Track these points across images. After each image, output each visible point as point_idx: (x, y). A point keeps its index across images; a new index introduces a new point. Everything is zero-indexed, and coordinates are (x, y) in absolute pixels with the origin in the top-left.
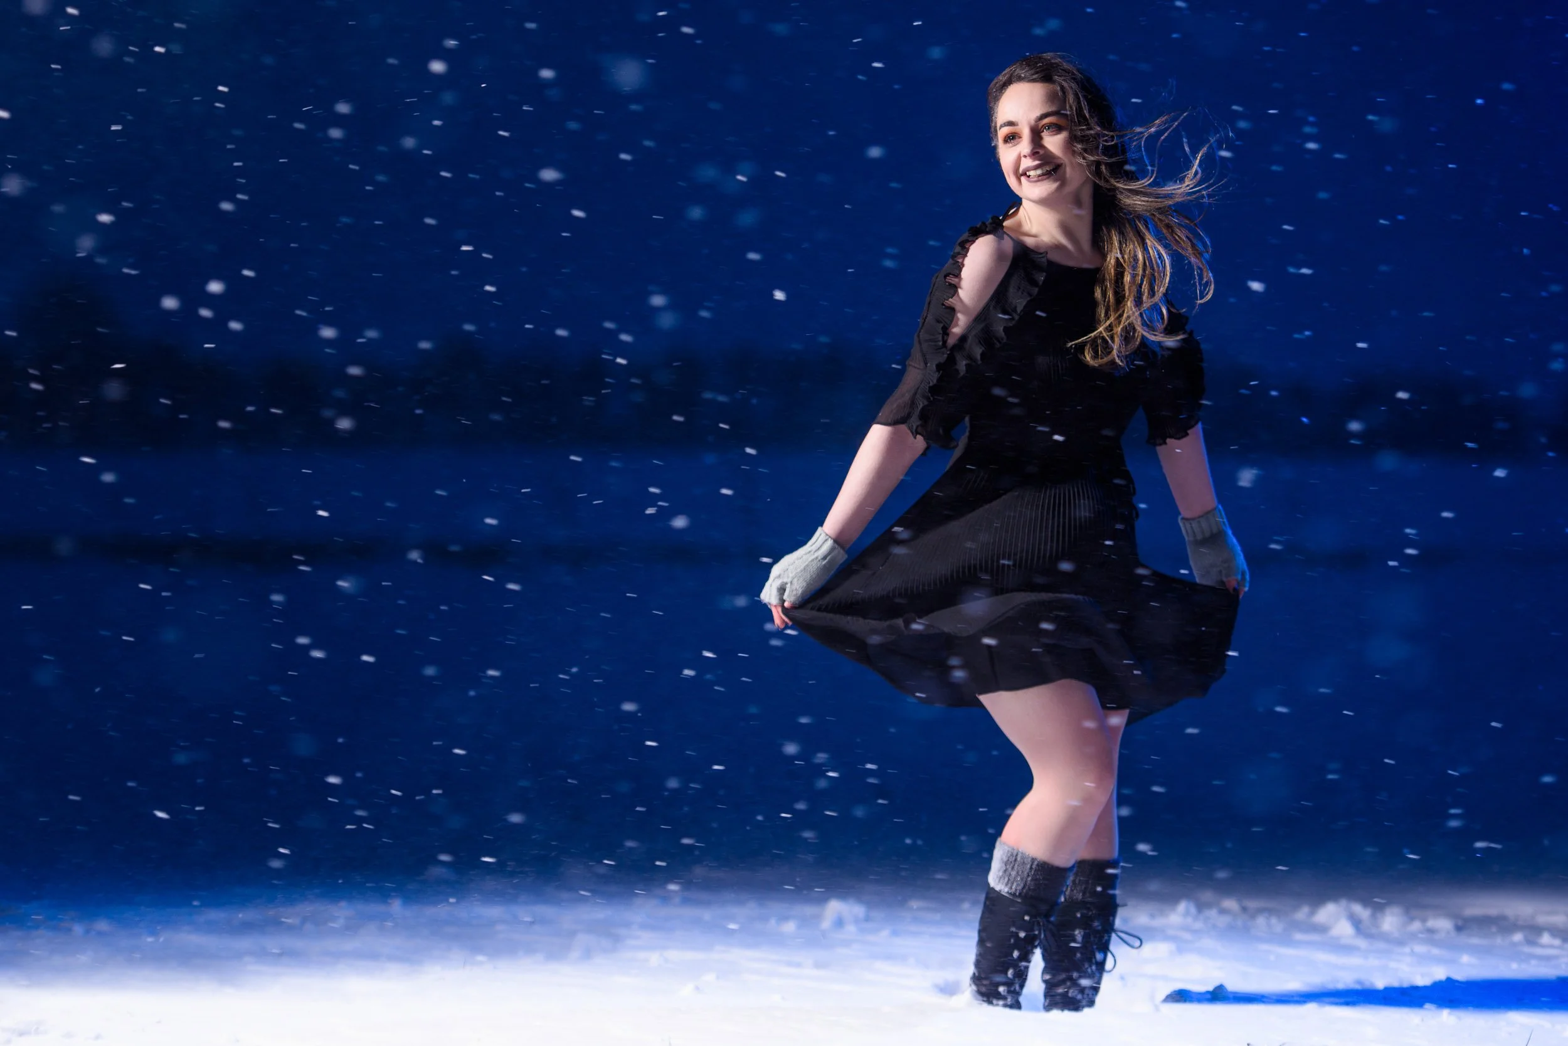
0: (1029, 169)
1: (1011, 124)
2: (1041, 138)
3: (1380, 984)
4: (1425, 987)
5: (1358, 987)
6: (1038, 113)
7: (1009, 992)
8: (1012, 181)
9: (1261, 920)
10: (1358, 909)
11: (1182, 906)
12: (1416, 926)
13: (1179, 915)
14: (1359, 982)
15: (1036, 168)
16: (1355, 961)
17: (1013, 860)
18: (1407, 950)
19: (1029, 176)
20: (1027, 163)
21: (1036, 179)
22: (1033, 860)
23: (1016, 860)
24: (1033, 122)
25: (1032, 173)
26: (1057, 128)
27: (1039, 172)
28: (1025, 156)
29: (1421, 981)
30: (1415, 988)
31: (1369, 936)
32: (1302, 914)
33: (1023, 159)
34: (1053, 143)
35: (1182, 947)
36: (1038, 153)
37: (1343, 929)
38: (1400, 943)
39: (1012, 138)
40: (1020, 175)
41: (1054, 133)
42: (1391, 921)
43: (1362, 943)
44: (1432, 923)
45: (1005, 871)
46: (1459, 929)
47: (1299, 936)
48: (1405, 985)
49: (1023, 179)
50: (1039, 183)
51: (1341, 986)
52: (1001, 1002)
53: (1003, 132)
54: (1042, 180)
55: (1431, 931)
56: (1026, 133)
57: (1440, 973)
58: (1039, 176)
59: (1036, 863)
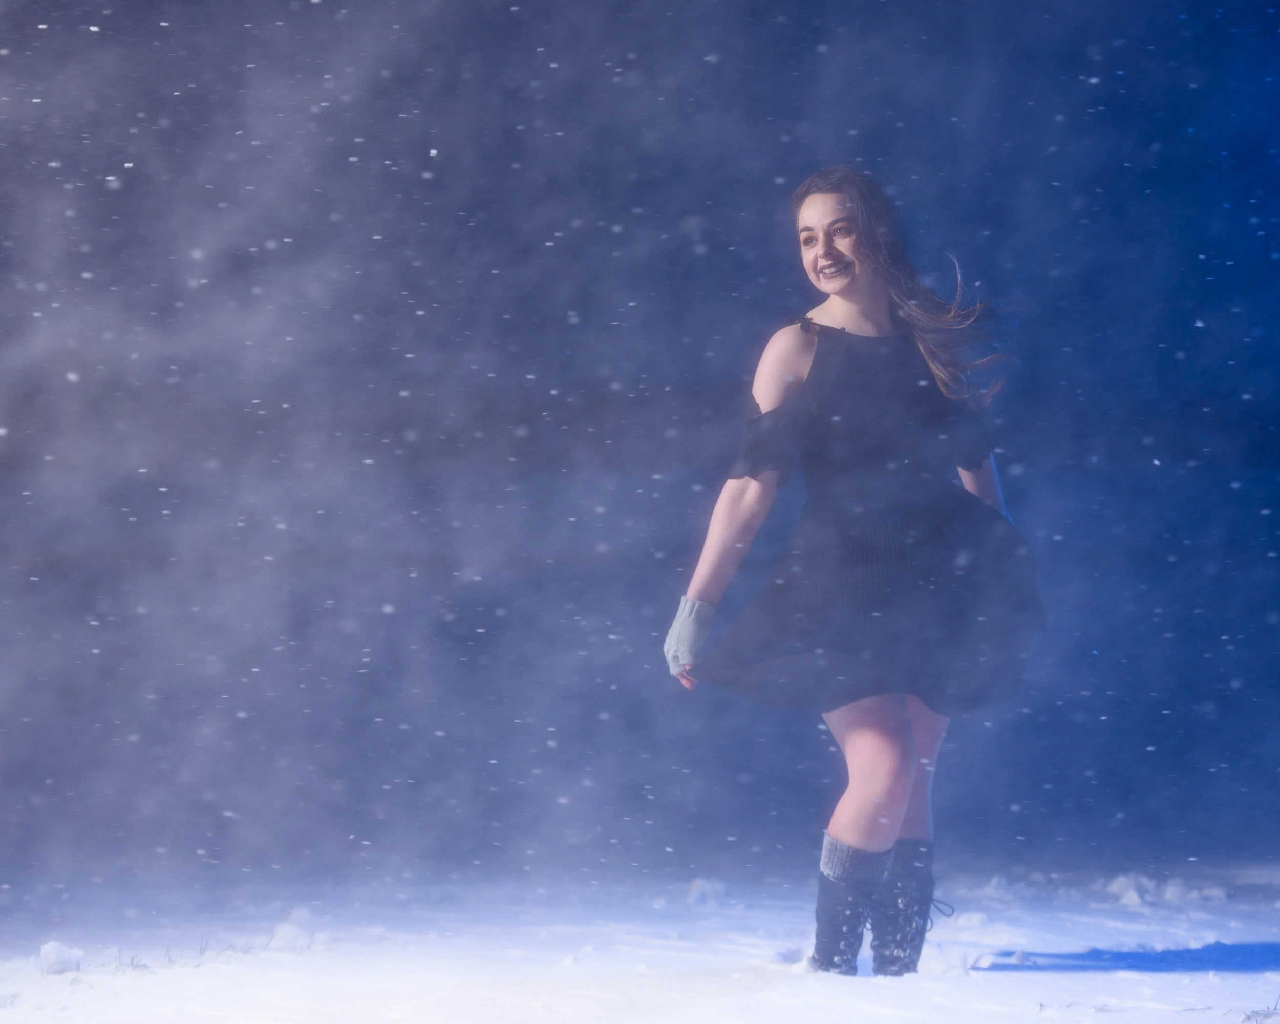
0: (824, 268)
1: (808, 229)
2: (833, 241)
3: (1159, 947)
4: (1197, 951)
5: (1141, 950)
6: (829, 220)
7: (843, 961)
8: (812, 277)
9: (1062, 891)
10: (1145, 881)
11: (995, 881)
12: (1194, 895)
13: (993, 888)
14: (1141, 946)
15: (830, 266)
16: (1139, 927)
17: (835, 848)
18: (1184, 917)
19: (826, 273)
20: (823, 262)
21: (830, 276)
22: (849, 848)
23: (836, 848)
24: (826, 227)
25: (827, 271)
26: (847, 232)
27: (833, 270)
28: (820, 257)
29: (1195, 945)
30: (1189, 951)
31: (1152, 905)
32: (1097, 886)
33: (819, 259)
34: (843, 244)
35: (992, 915)
36: (831, 254)
37: (1131, 899)
38: (1180, 909)
39: (810, 241)
40: (818, 272)
41: (844, 236)
42: (1172, 892)
43: (1147, 911)
44: (1206, 892)
45: (829, 858)
46: (1230, 897)
47: (1094, 905)
48: (1181, 948)
49: (821, 276)
50: (833, 279)
51: (1125, 950)
52: (837, 970)
53: (803, 235)
54: (836, 277)
55: (1206, 899)
56: (821, 236)
57: (1210, 937)
58: (832, 273)
59: (851, 851)
